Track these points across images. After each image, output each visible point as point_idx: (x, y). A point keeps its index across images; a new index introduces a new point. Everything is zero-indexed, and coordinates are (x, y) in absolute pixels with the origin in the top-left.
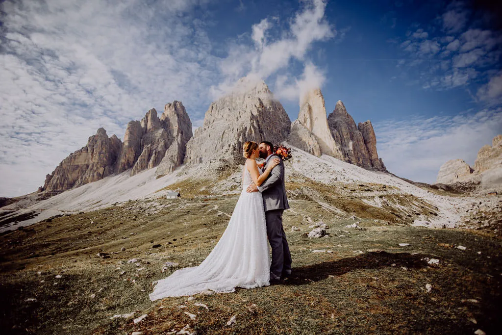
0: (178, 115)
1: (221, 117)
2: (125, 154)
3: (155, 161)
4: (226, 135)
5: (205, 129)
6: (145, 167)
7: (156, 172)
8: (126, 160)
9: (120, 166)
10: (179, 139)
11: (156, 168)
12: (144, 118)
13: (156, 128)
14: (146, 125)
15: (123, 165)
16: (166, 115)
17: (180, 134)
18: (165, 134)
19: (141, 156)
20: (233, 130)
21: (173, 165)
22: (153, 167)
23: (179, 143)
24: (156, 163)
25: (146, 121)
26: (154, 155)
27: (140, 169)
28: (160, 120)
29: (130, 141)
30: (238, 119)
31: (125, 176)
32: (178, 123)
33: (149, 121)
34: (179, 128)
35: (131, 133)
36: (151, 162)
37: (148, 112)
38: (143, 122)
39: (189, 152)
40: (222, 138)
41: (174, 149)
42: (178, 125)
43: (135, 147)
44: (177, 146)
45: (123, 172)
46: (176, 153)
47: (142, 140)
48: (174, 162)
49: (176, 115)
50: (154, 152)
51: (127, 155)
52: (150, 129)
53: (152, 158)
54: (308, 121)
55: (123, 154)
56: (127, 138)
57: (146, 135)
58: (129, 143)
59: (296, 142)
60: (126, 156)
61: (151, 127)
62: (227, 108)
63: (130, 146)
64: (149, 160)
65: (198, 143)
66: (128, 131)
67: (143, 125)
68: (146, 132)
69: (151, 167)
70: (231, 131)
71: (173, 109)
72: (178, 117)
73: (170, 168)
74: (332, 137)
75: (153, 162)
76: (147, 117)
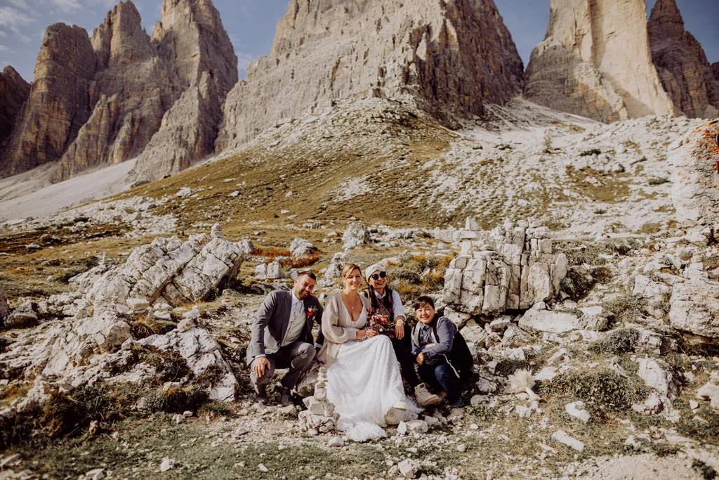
0: (200, 27)
1: (324, 30)
2: (37, 118)
3: (131, 142)
4: (343, 71)
5: (278, 61)
6: (98, 157)
7: (131, 173)
8: (42, 136)
9: (19, 152)
10: (203, 87)
11: (130, 163)
12: (102, 26)
13: (136, 56)
14: (106, 45)
15: (28, 150)
16: (166, 27)
17: (205, 75)
18: (163, 73)
19: (88, 127)
20: (365, 56)
21: (182, 152)
22: (123, 161)
23: (204, 96)
24: (133, 148)
25: (107, 36)
26: (126, 126)
27: (84, 163)
28: (148, 38)
29: (51, 80)
30: (379, 25)
31: (33, 181)
32: (201, 47)
33: (114, 33)
34: (202, 61)
35: (54, 57)
36: (117, 144)
37: (112, 9)
38: (98, 37)
39: (232, 121)
40: (333, 80)
41: (186, 111)
42: (202, 54)
43: (70, 100)
44: (197, 102)
45: (29, 169)
46: (194, 120)
47: (94, 83)
48: (186, 145)
49: (193, 25)
50: (128, 117)
51: (42, 122)
52: (118, 57)
53: (123, 134)
54: (587, 42)
55: (28, 117)
56: (43, 71)
57: (106, 70)
58: (49, 86)
59: (556, 100)
60: (38, 125)
61: (121, 51)
62: (342, 7)
63: (51, 97)
64: (110, 139)
65: (258, 94)
66: (45, 50)
67: (96, 44)
68: (106, 65)
69: (116, 161)
70: (361, 60)
71: (187, 11)
72: (201, 33)
73: (173, 162)
74: (661, 90)
75: (124, 143)
76: (110, 23)
